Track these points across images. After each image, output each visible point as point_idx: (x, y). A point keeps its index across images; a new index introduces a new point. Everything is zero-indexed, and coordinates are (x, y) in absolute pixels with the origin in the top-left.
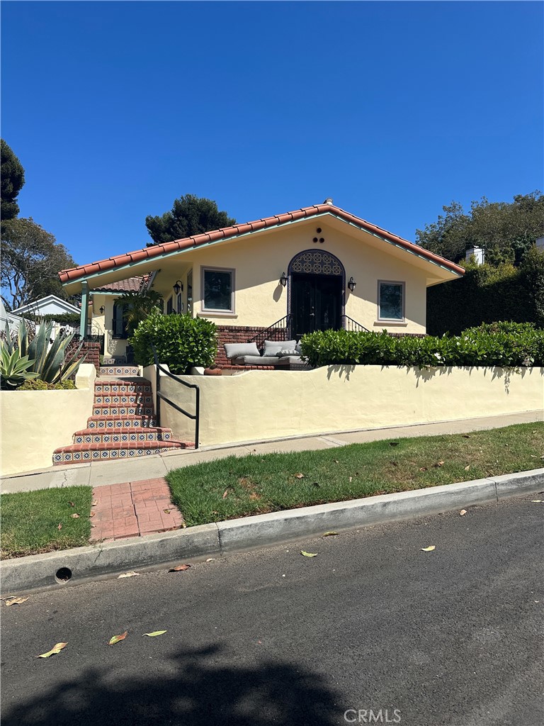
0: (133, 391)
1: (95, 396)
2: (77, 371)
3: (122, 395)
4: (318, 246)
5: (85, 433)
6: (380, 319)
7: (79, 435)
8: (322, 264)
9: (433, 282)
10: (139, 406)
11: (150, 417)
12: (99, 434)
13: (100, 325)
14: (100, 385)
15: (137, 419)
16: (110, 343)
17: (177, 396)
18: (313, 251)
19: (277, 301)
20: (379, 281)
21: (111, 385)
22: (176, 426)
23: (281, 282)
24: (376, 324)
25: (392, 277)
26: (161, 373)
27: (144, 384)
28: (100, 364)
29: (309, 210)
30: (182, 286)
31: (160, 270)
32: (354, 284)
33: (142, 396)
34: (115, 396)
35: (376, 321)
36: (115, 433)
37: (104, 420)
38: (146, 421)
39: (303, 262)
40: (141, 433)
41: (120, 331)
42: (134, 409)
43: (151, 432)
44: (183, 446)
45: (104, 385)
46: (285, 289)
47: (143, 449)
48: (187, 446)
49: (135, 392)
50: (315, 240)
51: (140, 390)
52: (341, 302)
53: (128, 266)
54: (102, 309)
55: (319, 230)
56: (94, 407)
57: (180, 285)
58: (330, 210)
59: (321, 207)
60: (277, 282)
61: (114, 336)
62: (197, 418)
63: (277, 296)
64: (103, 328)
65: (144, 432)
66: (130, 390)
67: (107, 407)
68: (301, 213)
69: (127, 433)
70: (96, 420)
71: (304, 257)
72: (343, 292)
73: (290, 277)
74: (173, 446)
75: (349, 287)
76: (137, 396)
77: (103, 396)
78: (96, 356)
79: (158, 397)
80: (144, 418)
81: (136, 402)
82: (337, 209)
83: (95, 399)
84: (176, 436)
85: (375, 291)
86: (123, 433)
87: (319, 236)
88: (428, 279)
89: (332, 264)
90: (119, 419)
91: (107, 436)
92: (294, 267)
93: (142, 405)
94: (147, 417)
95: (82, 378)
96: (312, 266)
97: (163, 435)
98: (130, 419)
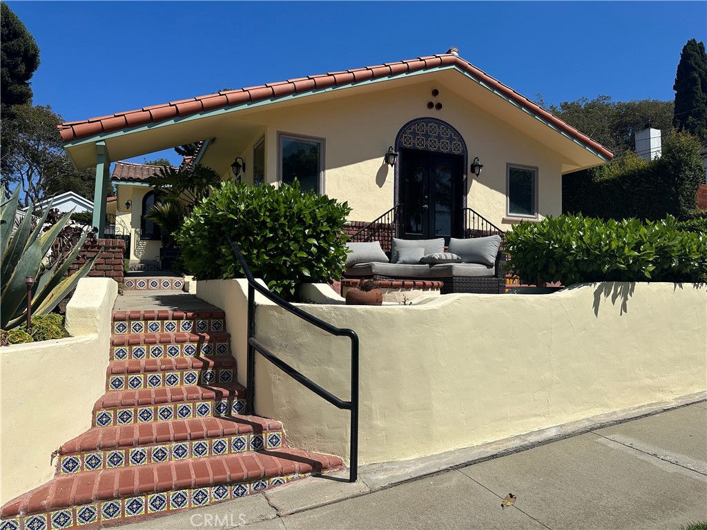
0: (189, 331)
1: (113, 344)
2: (69, 296)
3: (169, 342)
4: (433, 113)
5: (86, 445)
6: (509, 214)
7: (71, 452)
8: (439, 138)
9: (568, 169)
10: (206, 365)
11: (232, 393)
12: (120, 446)
13: (125, 224)
14: (124, 320)
15: (204, 399)
16: (138, 245)
17: (297, 350)
18: (427, 120)
19: (380, 186)
20: (508, 164)
21: (146, 319)
22: (294, 417)
23: (387, 161)
24: (504, 221)
25: (523, 160)
26: (260, 299)
27: (211, 316)
28: (125, 272)
29: (430, 60)
30: (244, 164)
31: (213, 140)
32: (480, 166)
33: (210, 341)
34: (154, 343)
35: (505, 217)
36: (158, 442)
37: (131, 405)
38: (225, 401)
39: (414, 134)
40: (218, 436)
41: (150, 231)
42: (196, 373)
43: (240, 433)
44: (317, 469)
45: (131, 319)
46: (391, 169)
47: (226, 484)
48: (326, 468)
49: (194, 332)
50: (430, 105)
51: (203, 329)
52: (461, 190)
53: (172, 122)
54: (128, 204)
55: (435, 93)
56: (110, 373)
57: (241, 164)
58: (455, 63)
59: (445, 57)
60: (381, 160)
61: (143, 236)
62: (353, 406)
63: (380, 179)
64: (129, 226)
65: (224, 435)
66: (183, 329)
67: (138, 372)
68: (418, 63)
69: (185, 439)
70: (114, 407)
71: (416, 127)
72: (465, 177)
73: (398, 153)
74: (294, 472)
75: (473, 171)
76: (200, 342)
77: (130, 345)
78: (117, 261)
79: (252, 349)
80: (219, 396)
81: (197, 356)
82: (466, 63)
83: (111, 350)
84: (293, 439)
85: (503, 178)
86: (177, 440)
87: (435, 101)
88: (563, 165)
89: (451, 139)
90: (165, 402)
91: (139, 449)
92: (403, 140)
93: (212, 363)
94: (226, 392)
95: (81, 312)
96: (427, 141)
97: (266, 437)
98: (190, 400)
